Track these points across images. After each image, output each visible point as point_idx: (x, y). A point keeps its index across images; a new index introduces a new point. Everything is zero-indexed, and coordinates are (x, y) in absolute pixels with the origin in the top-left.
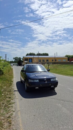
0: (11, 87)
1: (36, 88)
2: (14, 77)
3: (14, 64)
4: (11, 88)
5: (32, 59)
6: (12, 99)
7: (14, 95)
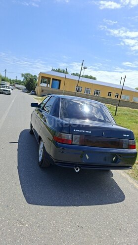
5: (60, 81)
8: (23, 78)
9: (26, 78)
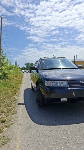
0: (14, 96)
1: (62, 100)
2: (23, 83)
3: (25, 70)
4: (14, 98)
6: (6, 127)
7: (15, 113)
8: (26, 66)
9: (27, 65)
